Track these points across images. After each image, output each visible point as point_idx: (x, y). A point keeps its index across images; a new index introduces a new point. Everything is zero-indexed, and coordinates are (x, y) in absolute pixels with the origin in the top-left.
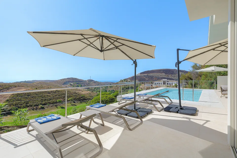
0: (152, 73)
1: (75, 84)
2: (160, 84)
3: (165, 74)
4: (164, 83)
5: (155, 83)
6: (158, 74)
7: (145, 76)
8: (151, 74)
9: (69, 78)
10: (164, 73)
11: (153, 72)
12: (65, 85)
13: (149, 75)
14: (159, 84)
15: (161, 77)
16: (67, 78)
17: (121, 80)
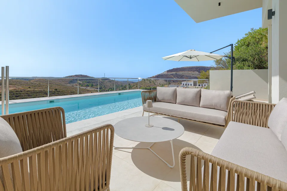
0: (182, 71)
1: (84, 83)
2: (190, 85)
3: (198, 73)
4: (195, 84)
5: (184, 84)
6: (190, 72)
7: (172, 75)
8: (181, 73)
9: (77, 75)
10: (198, 71)
11: (184, 69)
12: (72, 83)
13: (178, 73)
14: (188, 85)
15: (194, 76)
16: (75, 75)
17: (143, 79)
